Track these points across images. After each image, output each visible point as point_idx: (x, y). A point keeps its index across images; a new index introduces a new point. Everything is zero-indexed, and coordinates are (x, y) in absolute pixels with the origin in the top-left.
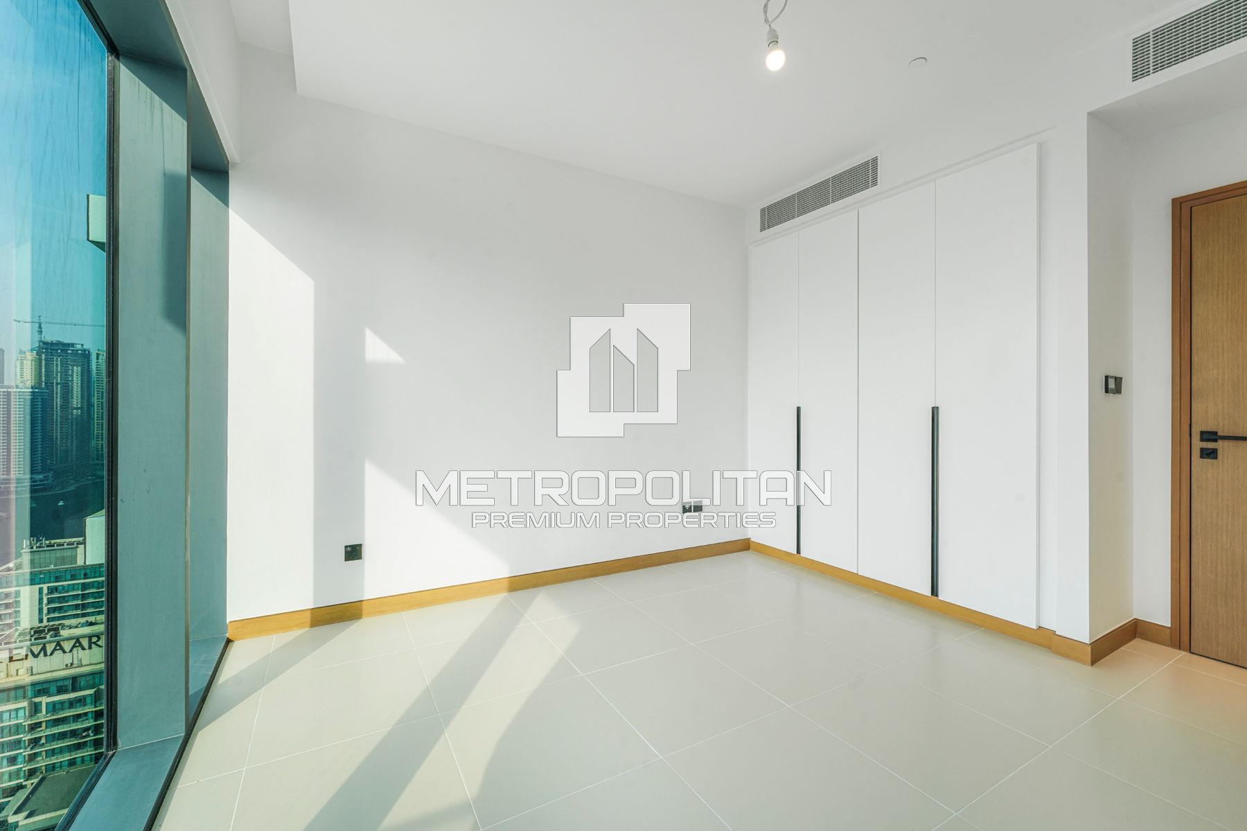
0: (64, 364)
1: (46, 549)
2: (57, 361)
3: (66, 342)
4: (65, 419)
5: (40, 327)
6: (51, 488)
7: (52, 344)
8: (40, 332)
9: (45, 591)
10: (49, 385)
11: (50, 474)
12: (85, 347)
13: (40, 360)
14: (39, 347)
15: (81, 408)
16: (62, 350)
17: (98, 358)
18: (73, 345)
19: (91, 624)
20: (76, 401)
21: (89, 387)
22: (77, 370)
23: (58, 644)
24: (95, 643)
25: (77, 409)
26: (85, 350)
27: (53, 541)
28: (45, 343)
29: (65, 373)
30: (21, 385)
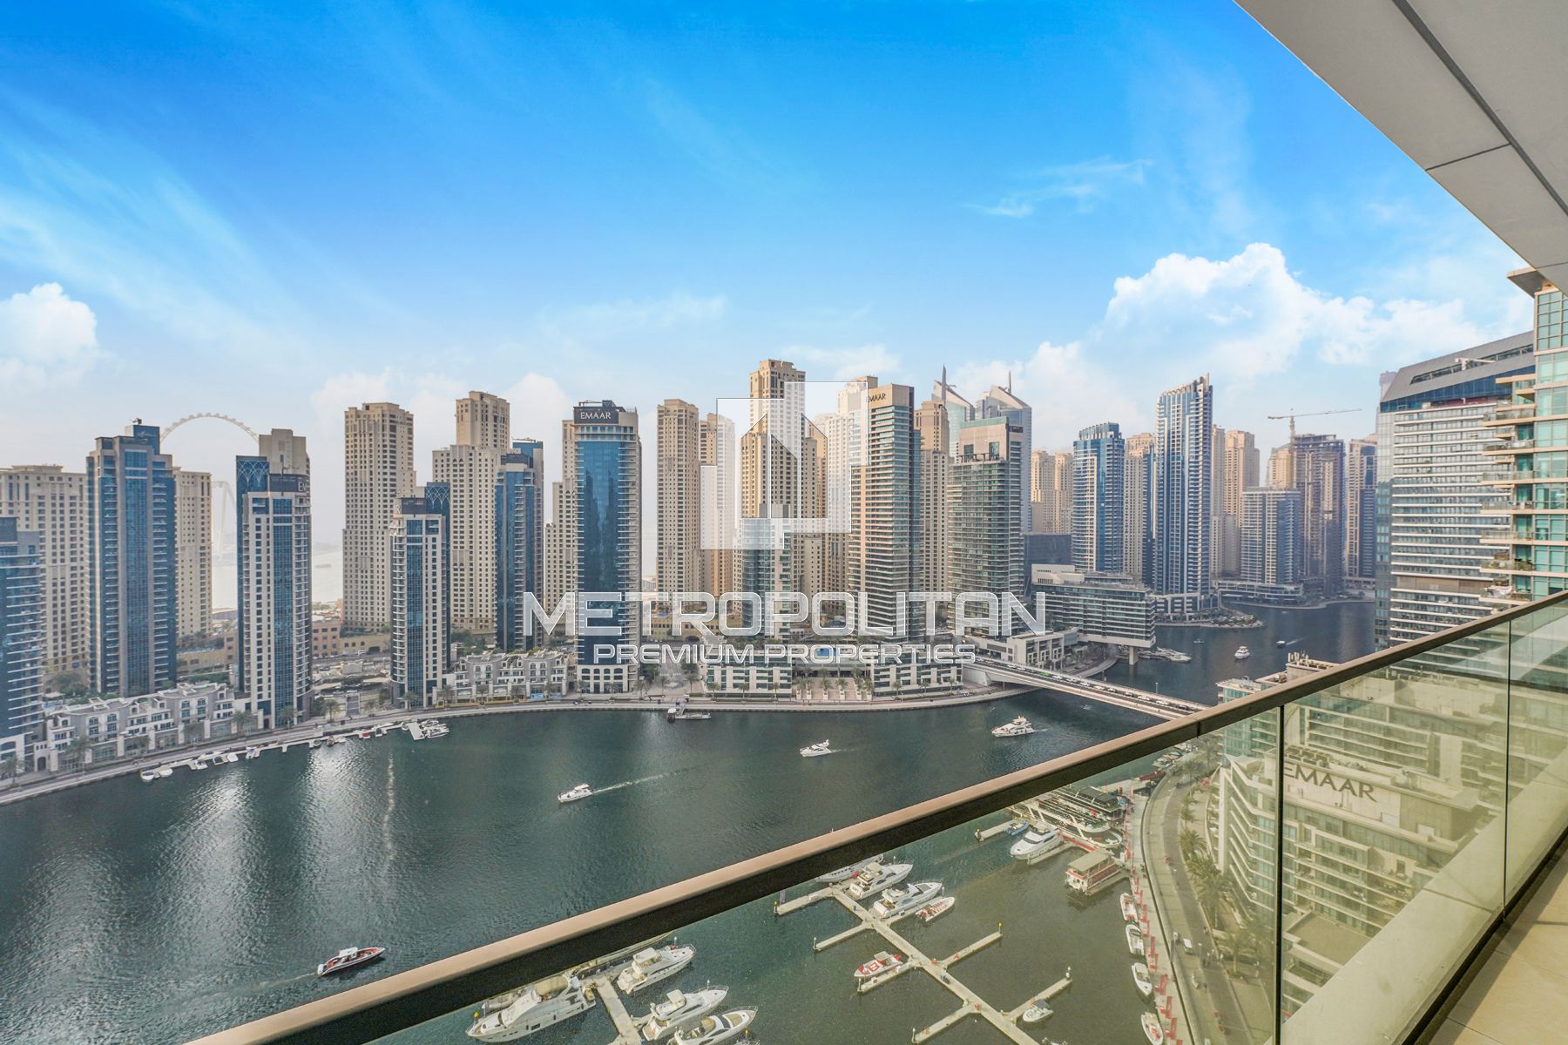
0: (1316, 460)
1: (1308, 668)
2: (1309, 457)
3: (1317, 434)
4: (1315, 525)
5: (1292, 422)
6: (1302, 602)
7: (1304, 438)
8: (1292, 427)
9: (1307, 714)
10: (1301, 485)
11: (1301, 586)
12: (1338, 438)
13: (1292, 457)
14: (1292, 444)
15: (1333, 512)
16: (1314, 445)
17: (1351, 450)
18: (1325, 437)
19: (1361, 769)
20: (1327, 503)
21: (1341, 485)
22: (1329, 466)
23: (1328, 776)
24: (1366, 792)
25: (1329, 512)
26: (1337, 442)
27: (1315, 662)
28: (1297, 439)
29: (1317, 471)
30: (1275, 486)
